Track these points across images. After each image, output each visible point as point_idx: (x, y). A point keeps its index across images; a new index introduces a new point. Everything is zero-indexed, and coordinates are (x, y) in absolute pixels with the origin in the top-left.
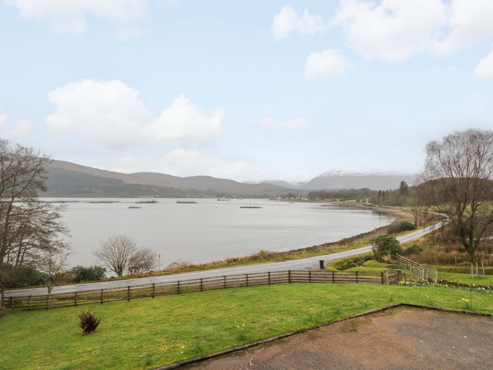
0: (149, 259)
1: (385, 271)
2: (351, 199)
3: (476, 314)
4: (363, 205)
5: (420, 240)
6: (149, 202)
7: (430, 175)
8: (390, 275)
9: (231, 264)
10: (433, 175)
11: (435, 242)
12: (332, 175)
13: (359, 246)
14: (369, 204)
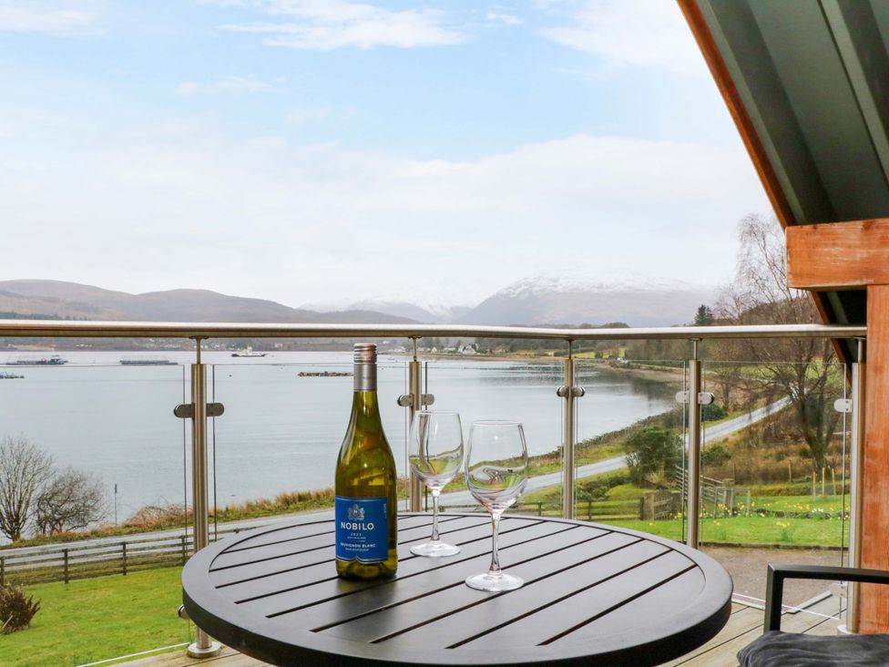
0: (85, 498)
1: (648, 495)
2: (583, 352)
3: (797, 548)
4: (610, 363)
5: (730, 440)
6: (43, 363)
7: (746, 289)
8: (657, 503)
9: (292, 506)
10: (752, 288)
11: (760, 441)
12: (536, 288)
13: (597, 458)
14: (627, 362)
